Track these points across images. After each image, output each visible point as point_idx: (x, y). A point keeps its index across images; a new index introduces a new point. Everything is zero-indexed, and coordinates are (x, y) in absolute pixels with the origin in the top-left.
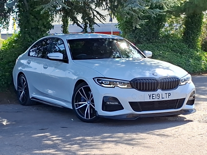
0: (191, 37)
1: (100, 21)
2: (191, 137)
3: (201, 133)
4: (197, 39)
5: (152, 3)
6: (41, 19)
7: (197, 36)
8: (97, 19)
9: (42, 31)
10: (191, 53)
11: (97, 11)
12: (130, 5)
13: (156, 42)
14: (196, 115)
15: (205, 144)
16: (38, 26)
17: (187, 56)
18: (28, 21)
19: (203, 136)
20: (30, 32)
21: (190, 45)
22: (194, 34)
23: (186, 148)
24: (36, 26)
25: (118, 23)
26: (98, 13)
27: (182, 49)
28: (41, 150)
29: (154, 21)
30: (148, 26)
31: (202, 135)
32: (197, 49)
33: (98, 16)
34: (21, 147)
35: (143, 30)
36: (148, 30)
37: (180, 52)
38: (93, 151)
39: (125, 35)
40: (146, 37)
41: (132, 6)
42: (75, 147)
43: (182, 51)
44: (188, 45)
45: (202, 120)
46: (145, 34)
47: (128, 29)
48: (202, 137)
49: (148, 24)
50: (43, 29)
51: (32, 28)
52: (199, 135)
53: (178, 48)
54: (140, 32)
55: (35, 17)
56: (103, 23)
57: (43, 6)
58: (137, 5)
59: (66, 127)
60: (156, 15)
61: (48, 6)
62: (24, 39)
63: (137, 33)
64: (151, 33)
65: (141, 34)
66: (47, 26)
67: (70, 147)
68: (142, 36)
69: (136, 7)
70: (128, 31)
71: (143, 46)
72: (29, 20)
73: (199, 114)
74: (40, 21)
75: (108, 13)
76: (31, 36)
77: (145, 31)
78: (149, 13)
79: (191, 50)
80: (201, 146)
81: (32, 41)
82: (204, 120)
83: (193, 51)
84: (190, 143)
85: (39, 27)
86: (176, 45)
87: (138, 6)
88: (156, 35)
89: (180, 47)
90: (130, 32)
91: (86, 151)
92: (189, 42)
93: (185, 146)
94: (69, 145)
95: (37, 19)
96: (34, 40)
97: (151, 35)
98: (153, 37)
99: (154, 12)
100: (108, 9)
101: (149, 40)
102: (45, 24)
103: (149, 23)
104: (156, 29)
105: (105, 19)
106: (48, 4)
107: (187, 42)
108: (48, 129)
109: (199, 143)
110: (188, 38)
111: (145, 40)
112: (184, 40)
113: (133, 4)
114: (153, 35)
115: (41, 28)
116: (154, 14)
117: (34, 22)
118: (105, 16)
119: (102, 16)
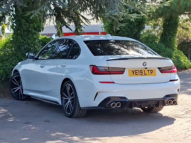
0: (168, 38)
1: (85, 24)
2: (160, 131)
3: (169, 128)
4: (173, 39)
5: (130, 10)
6: (32, 23)
7: (173, 37)
9: (32, 33)
10: (168, 52)
11: (82, 15)
12: (111, 11)
14: (167, 110)
15: (171, 139)
16: (29, 28)
17: (164, 55)
19: (171, 131)
20: (22, 34)
21: (167, 45)
22: (171, 35)
23: (153, 142)
24: (28, 29)
25: (104, 25)
26: (82, 16)
27: (160, 48)
29: (136, 23)
30: (130, 28)
31: (169, 130)
32: (173, 48)
33: (84, 20)
35: (125, 31)
36: (130, 31)
37: (158, 51)
41: (112, 12)
43: (160, 50)
44: (165, 45)
45: (171, 115)
46: (127, 35)
47: (112, 30)
48: (169, 131)
50: (34, 31)
51: (24, 31)
52: (167, 129)
53: (156, 47)
54: (123, 33)
55: (27, 21)
57: (33, 12)
59: (48, 121)
60: (134, 19)
61: (37, 11)
62: (17, 40)
63: (121, 34)
66: (38, 29)
69: (116, 13)
70: (112, 33)
72: (21, 24)
73: (170, 109)
75: (92, 18)
76: (23, 37)
77: (127, 32)
78: (128, 18)
79: (168, 49)
80: (167, 141)
81: (24, 42)
82: (173, 115)
83: (169, 50)
84: (157, 138)
85: (30, 30)
86: (154, 45)
87: (117, 12)
88: (137, 36)
89: (158, 46)
92: (166, 43)
93: (152, 141)
95: (28, 22)
96: (25, 41)
97: (133, 36)
99: (132, 17)
100: (92, 14)
102: (35, 27)
103: (131, 26)
104: (137, 31)
105: (90, 23)
106: (37, 10)
107: (164, 42)
109: (166, 137)
110: (165, 38)
112: (162, 41)
113: (113, 10)
114: (135, 36)
115: (32, 30)
116: (132, 18)
117: (26, 25)
118: (89, 20)
119: (87, 19)
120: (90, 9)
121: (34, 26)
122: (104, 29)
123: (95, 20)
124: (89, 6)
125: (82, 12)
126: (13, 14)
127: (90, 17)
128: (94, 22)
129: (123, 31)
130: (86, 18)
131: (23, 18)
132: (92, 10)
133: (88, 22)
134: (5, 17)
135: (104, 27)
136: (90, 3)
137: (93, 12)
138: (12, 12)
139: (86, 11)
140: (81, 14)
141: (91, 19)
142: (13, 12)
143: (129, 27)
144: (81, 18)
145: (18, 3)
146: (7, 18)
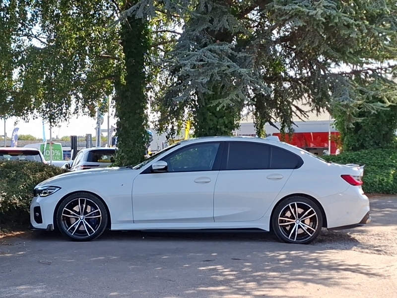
1: (300, 118)
5: (368, 96)
6: (222, 117)
8: (295, 115)
9: (222, 132)
11: (295, 105)
13: (387, 147)
18: (205, 119)
24: (215, 126)
25: (335, 121)
26: (296, 107)
28: (207, 287)
30: (377, 125)
33: (298, 113)
34: (173, 282)
36: (376, 130)
38: (272, 291)
39: (344, 137)
40: (373, 140)
42: (252, 285)
46: (371, 136)
47: (347, 129)
49: (376, 123)
50: (224, 128)
54: (364, 133)
55: (213, 114)
56: (303, 121)
57: (221, 101)
58: (347, 98)
60: (377, 111)
61: (226, 100)
63: (361, 134)
64: (381, 135)
65: (366, 135)
66: (229, 126)
67: (243, 285)
68: (367, 139)
70: (347, 132)
71: (368, 152)
74: (220, 119)
77: (372, 131)
78: (367, 109)
85: (218, 127)
87: (347, 100)
88: (388, 137)
90: (351, 133)
91: (266, 291)
94: (244, 282)
95: (216, 117)
97: (381, 138)
98: (383, 141)
99: (374, 107)
100: (311, 104)
101: (378, 144)
104: (388, 129)
105: (308, 116)
106: (227, 98)
108: (214, 260)
111: (372, 144)
113: (341, 97)
114: (384, 137)
115: (221, 128)
116: (373, 109)
117: (213, 121)
118: (307, 112)
119: (303, 111)
120: (309, 96)
121: (225, 122)
122: (335, 126)
123: (315, 112)
124: (307, 91)
125: (295, 100)
126: (195, 104)
127: (306, 108)
128: (313, 116)
129: (365, 130)
130: (302, 109)
131: (208, 109)
132: (311, 97)
133: (306, 115)
134: (184, 110)
135: (335, 124)
136: (307, 86)
137: (313, 101)
138: (193, 102)
139: (301, 98)
140: (293, 103)
141: (309, 111)
142: (195, 102)
143: (375, 124)
144: (294, 109)
145: (200, 89)
146: (186, 110)
